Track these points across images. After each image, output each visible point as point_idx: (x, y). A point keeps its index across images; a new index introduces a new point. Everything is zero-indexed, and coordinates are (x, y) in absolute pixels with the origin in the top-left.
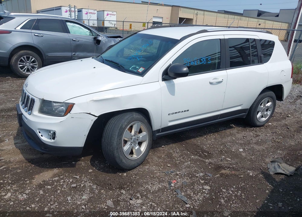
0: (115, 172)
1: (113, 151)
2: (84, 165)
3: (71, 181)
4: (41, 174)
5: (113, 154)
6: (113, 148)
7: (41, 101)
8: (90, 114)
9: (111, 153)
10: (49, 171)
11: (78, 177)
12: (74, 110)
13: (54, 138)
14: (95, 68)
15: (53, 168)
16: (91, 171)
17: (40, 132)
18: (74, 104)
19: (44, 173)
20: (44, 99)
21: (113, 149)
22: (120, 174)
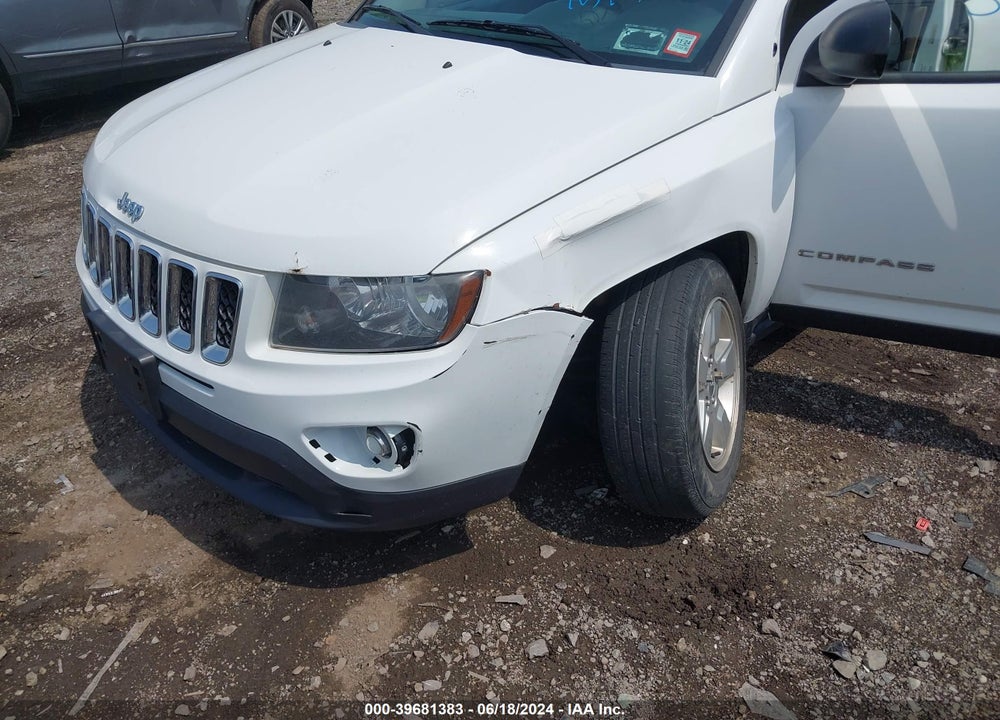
0: (659, 538)
1: (678, 457)
2: (496, 529)
3: (506, 626)
4: (344, 622)
5: (680, 470)
6: (678, 444)
7: (277, 282)
8: (556, 308)
9: (666, 470)
10: (368, 598)
11: (519, 598)
12: (492, 306)
13: (404, 460)
14: (448, 65)
15: (375, 578)
16: (547, 552)
17: (315, 444)
18: (482, 275)
19: (351, 614)
20: (304, 272)
21: (676, 451)
22: (685, 542)
